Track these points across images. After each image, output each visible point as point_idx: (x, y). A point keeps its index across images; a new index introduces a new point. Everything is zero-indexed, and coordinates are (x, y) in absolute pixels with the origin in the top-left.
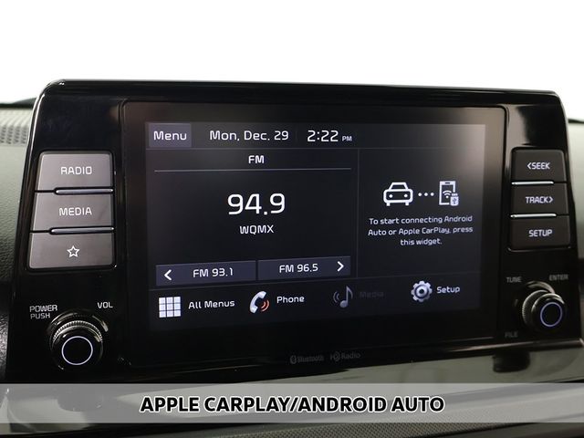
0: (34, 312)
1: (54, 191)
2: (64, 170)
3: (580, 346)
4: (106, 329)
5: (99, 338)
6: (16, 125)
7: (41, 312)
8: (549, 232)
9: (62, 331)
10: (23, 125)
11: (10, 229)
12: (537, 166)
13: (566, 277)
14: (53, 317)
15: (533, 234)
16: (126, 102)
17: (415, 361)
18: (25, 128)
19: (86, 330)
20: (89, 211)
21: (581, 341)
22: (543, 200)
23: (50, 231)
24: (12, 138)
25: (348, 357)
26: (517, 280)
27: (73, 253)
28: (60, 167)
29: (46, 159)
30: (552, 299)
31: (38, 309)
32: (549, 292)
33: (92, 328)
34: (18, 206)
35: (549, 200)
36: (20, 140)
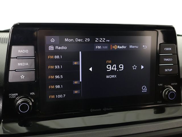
0: (10, 96)
1: (16, 58)
2: (19, 51)
3: (181, 105)
4: (33, 101)
5: (31, 104)
6: (4, 37)
7: (12, 96)
8: (171, 70)
9: (19, 102)
10: (6, 37)
11: (2, 70)
12: (167, 49)
13: (176, 84)
14: (16, 97)
15: (166, 70)
16: (39, 29)
17: (129, 111)
18: (7, 38)
19: (27, 101)
20: (27, 64)
21: (181, 104)
22: (169, 60)
23: (15, 70)
24: (3, 41)
25: (109, 109)
26: (161, 85)
27: (22, 77)
28: (18, 50)
29: (14, 48)
30: (172, 91)
31: (11, 95)
32: (171, 89)
33: (29, 101)
34: (5, 63)
35: (171, 60)
36: (5, 42)
